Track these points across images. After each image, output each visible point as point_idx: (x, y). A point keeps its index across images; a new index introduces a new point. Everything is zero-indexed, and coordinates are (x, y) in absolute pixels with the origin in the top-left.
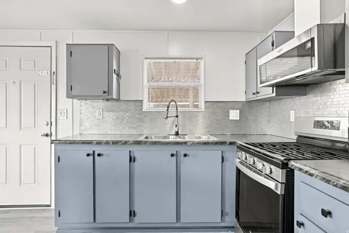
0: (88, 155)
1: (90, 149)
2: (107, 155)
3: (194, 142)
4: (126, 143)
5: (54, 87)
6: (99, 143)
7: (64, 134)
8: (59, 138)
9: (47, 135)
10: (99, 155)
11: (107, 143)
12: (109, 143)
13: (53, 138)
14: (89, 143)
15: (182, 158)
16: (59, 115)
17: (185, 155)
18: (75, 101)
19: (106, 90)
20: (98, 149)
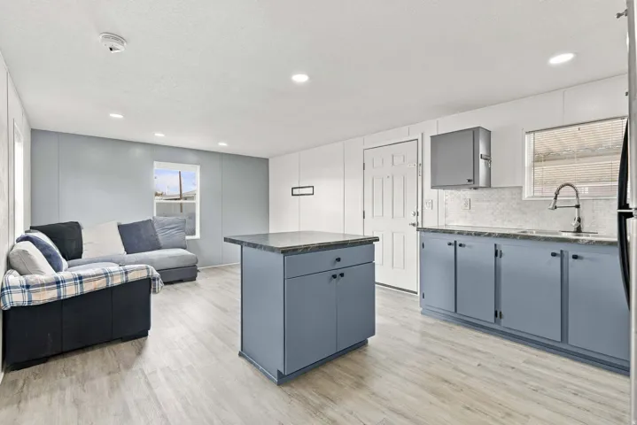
0: (450, 244)
1: (452, 239)
2: (470, 247)
3: (591, 241)
4: (490, 235)
5: (420, 178)
6: (460, 233)
7: (429, 223)
8: (425, 226)
9: (414, 225)
10: (460, 245)
11: (469, 234)
12: (471, 234)
13: (420, 226)
14: (451, 232)
15: (571, 260)
16: (425, 206)
17: (575, 257)
18: (441, 191)
19: (472, 178)
20: (460, 239)
